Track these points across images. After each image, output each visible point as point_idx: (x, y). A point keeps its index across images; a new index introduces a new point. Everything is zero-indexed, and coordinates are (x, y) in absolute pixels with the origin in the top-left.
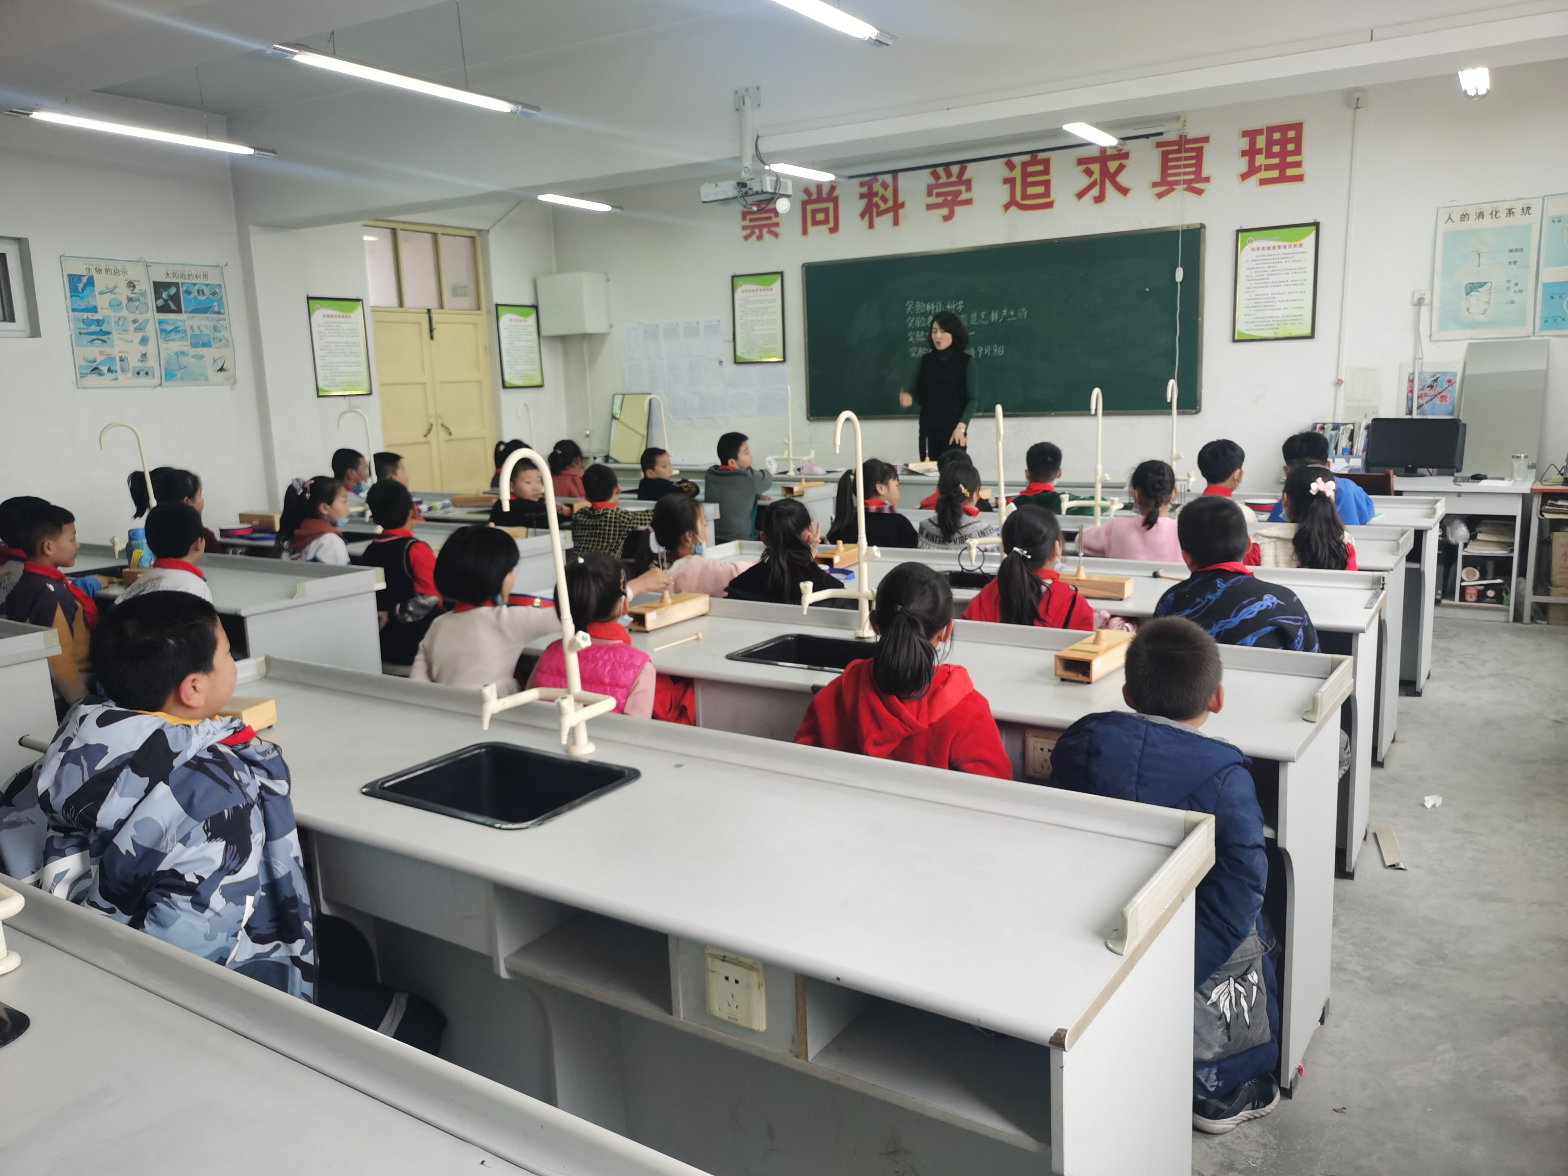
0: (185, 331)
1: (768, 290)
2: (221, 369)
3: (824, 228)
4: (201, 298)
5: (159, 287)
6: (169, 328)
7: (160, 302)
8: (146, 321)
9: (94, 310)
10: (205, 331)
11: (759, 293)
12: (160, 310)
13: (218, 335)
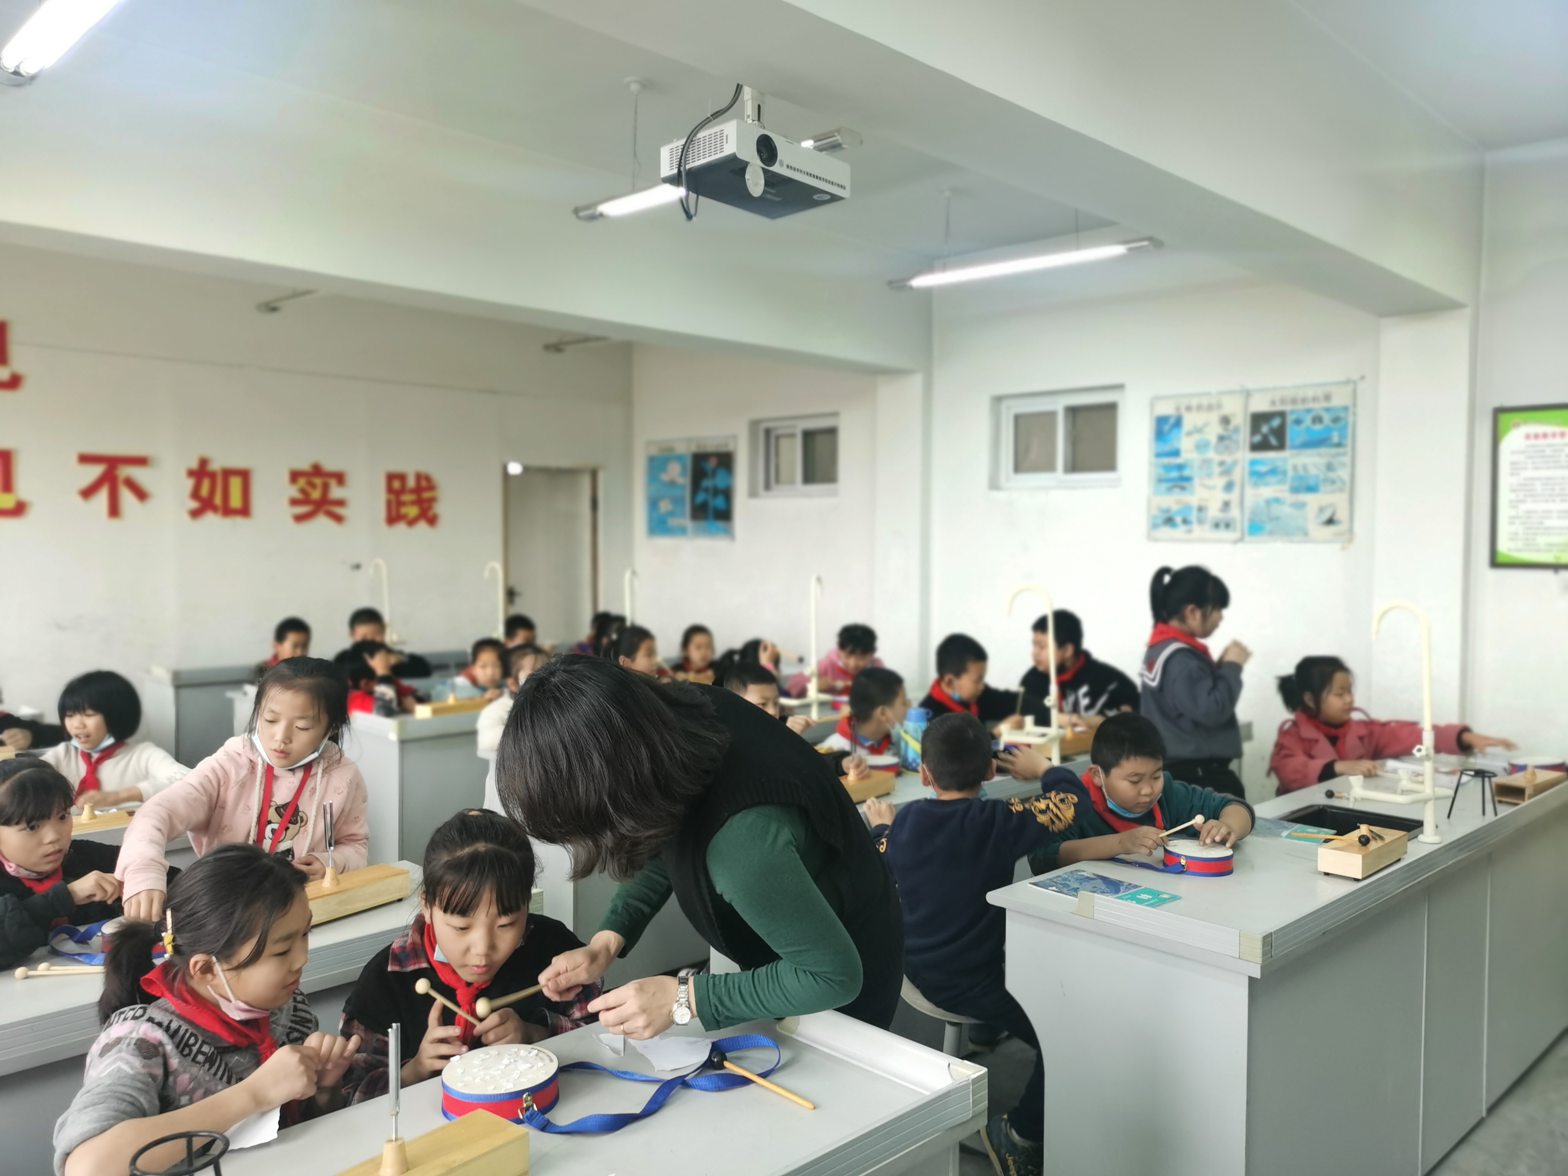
0: (1285, 473)
2: (1330, 521)
4: (1318, 427)
5: (1258, 420)
6: (1263, 469)
7: (1257, 438)
8: (1235, 463)
9: (1176, 453)
10: (1313, 471)
12: (1255, 447)
13: (1332, 475)
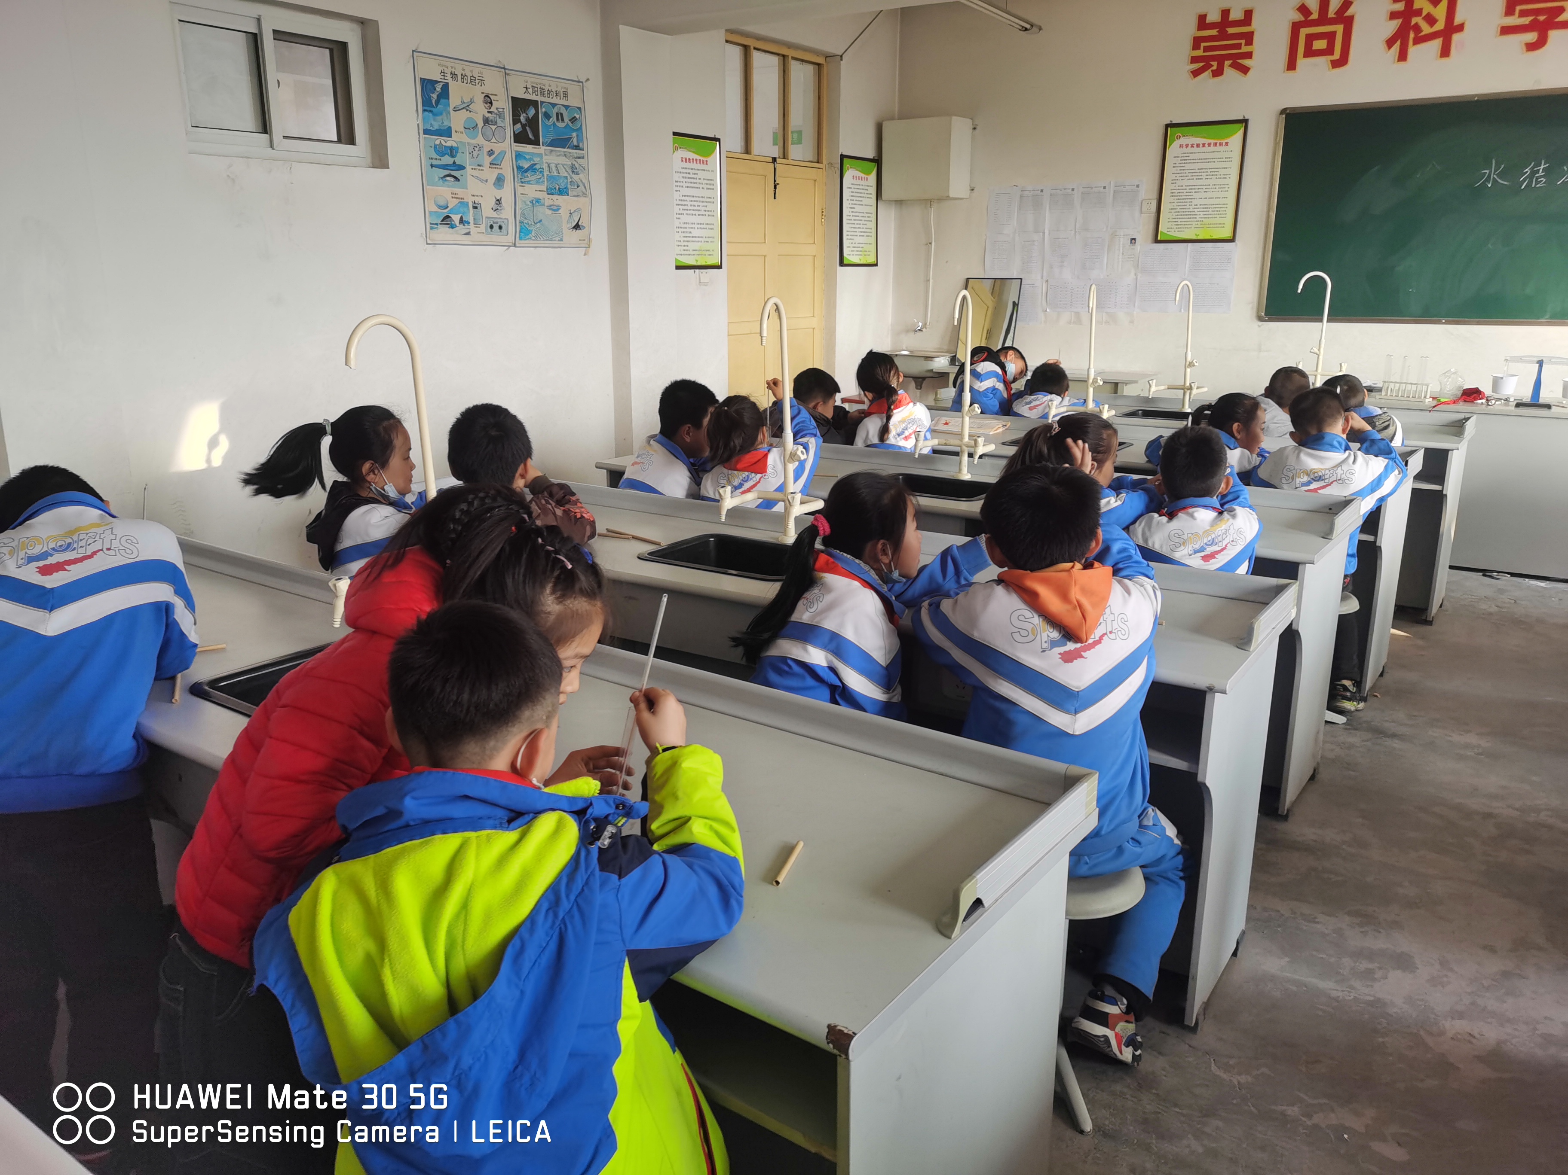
0: (542, 171)
1: (1221, 144)
2: (577, 227)
3: (1323, 61)
4: (560, 125)
6: (526, 164)
8: (504, 153)
9: (447, 132)
10: (563, 172)
11: (1207, 149)
13: (576, 178)
